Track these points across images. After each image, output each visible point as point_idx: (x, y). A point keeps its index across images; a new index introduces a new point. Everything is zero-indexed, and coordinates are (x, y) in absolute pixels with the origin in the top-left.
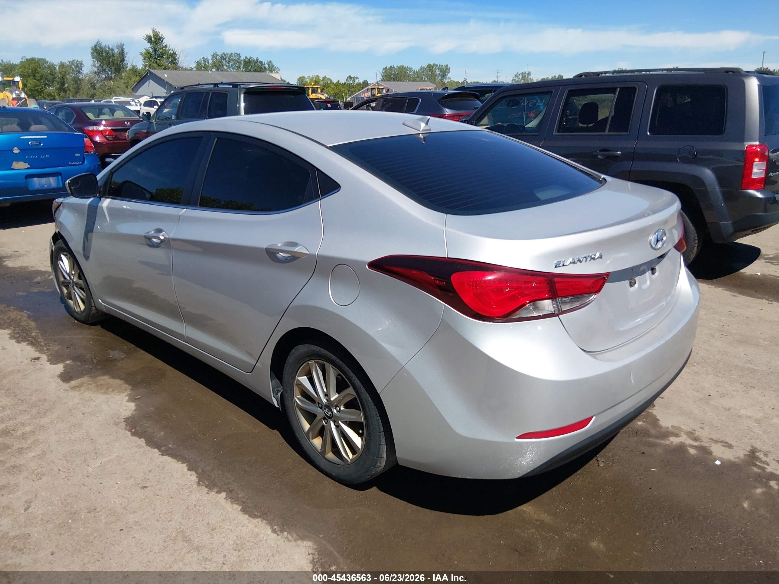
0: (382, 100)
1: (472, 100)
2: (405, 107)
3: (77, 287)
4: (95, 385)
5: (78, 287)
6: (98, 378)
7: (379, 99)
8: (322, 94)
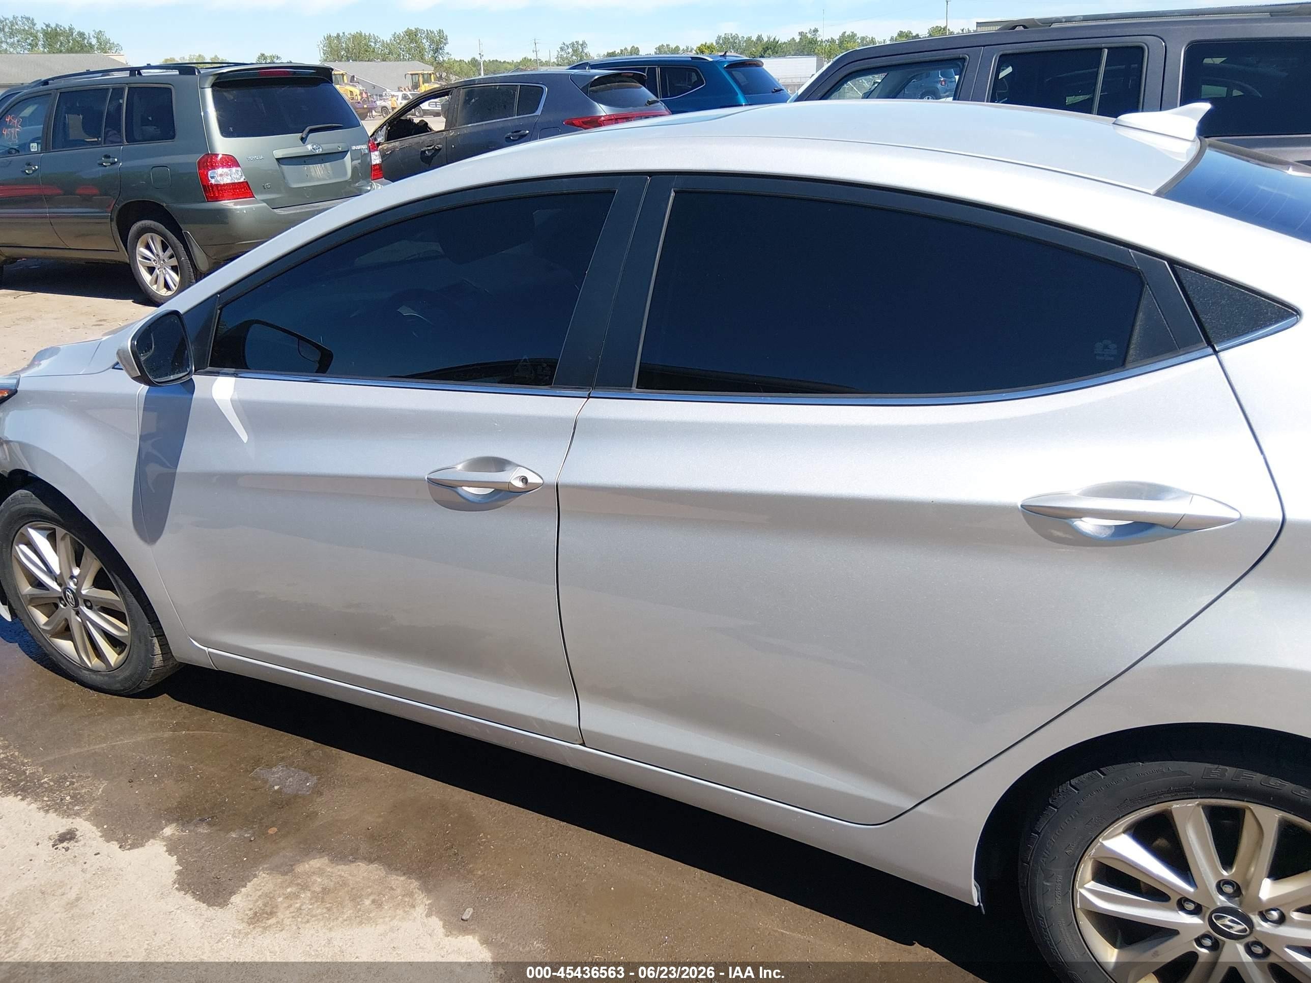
0: (462, 92)
1: (637, 87)
2: (516, 105)
3: (90, 608)
4: (309, 894)
5: (95, 608)
6: (300, 868)
7: (456, 90)
8: (353, 85)
